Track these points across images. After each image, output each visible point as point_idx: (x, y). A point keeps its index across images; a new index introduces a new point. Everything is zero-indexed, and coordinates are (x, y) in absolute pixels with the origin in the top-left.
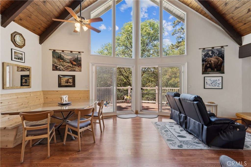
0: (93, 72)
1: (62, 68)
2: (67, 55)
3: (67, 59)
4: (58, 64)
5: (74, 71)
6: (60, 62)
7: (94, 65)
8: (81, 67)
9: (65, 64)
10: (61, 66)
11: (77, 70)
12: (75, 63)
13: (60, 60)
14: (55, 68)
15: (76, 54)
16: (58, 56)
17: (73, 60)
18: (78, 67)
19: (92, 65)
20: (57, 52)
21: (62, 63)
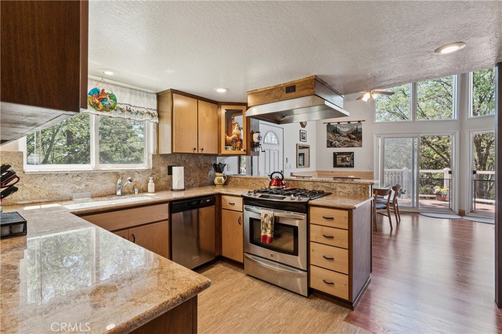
0: (379, 147)
1: (338, 143)
2: (344, 128)
3: (344, 132)
4: (333, 139)
5: (353, 146)
6: (336, 136)
7: (380, 136)
8: (362, 140)
9: (341, 138)
10: (336, 141)
11: (356, 145)
12: (354, 136)
13: (336, 135)
14: (330, 144)
15: (354, 124)
16: (333, 130)
17: (351, 132)
18: (358, 141)
19: (377, 137)
20: (332, 125)
21: (337, 137)
